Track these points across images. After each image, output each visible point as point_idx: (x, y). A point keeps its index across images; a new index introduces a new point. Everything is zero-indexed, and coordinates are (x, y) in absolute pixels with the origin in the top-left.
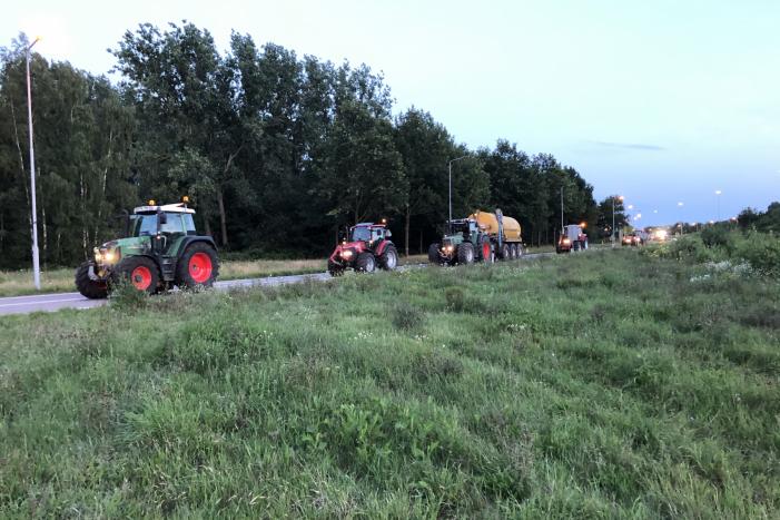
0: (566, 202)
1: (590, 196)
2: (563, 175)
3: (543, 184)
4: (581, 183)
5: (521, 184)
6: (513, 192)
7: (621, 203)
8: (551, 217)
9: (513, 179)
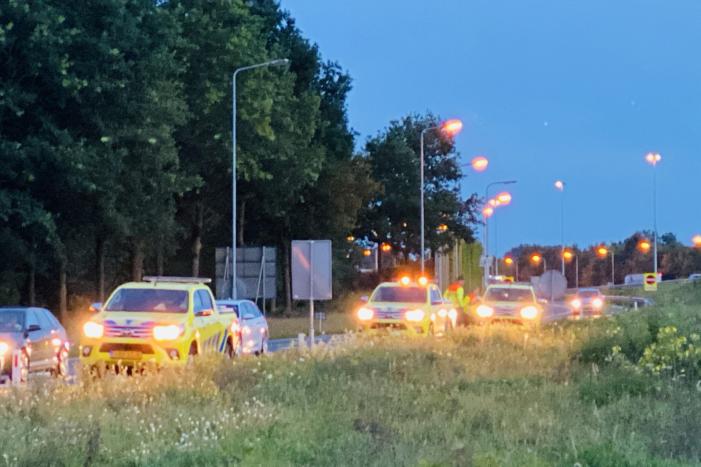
0: (248, 140)
1: (338, 116)
2: (233, 22)
3: (162, 56)
4: (304, 60)
5: (77, 51)
6: (44, 86)
7: (446, 147)
8: (191, 197)
9: (42, 32)
